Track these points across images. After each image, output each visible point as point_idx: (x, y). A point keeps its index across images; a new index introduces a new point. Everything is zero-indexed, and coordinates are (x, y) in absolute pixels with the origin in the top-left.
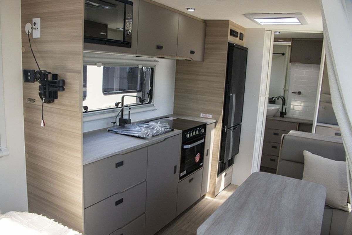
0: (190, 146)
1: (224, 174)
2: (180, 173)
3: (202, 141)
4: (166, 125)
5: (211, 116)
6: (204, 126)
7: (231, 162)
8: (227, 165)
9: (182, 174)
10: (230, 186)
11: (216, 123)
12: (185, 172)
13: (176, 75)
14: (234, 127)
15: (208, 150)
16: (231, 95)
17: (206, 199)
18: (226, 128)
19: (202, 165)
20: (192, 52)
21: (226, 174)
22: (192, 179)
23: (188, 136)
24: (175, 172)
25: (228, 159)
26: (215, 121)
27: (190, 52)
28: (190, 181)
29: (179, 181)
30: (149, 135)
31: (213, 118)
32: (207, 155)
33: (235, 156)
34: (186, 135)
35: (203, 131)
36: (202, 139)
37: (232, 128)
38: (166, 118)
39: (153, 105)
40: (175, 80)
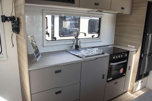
0: (115, 64)
1: (140, 81)
2: (107, 79)
3: (126, 61)
4: (101, 50)
5: (134, 47)
6: (128, 52)
7: (147, 74)
8: (143, 76)
9: (109, 80)
10: (145, 88)
11: (137, 51)
12: (111, 78)
13: (116, 23)
14: (149, 55)
15: (130, 67)
16: (148, 34)
17: (127, 93)
18: (143, 55)
19: (125, 75)
20: (123, 8)
21: (142, 81)
22: (117, 82)
23: (114, 58)
24: (103, 78)
25: (143, 73)
26: (136, 50)
27: (121, 8)
28: (115, 83)
29: (106, 83)
30: (83, 56)
31: (135, 48)
32: (129, 69)
33: (150, 71)
34: (113, 57)
35: (126, 55)
36: (126, 60)
37: (147, 55)
38: (107, 46)
39: (100, 39)
40: (116, 26)
